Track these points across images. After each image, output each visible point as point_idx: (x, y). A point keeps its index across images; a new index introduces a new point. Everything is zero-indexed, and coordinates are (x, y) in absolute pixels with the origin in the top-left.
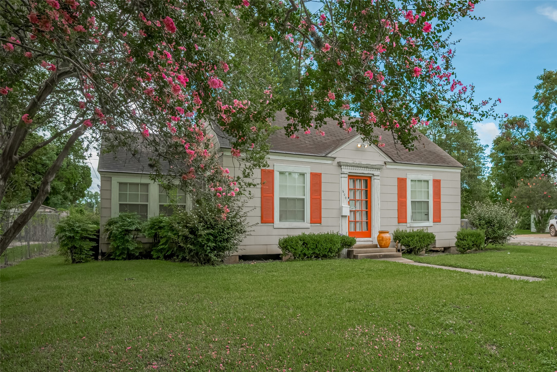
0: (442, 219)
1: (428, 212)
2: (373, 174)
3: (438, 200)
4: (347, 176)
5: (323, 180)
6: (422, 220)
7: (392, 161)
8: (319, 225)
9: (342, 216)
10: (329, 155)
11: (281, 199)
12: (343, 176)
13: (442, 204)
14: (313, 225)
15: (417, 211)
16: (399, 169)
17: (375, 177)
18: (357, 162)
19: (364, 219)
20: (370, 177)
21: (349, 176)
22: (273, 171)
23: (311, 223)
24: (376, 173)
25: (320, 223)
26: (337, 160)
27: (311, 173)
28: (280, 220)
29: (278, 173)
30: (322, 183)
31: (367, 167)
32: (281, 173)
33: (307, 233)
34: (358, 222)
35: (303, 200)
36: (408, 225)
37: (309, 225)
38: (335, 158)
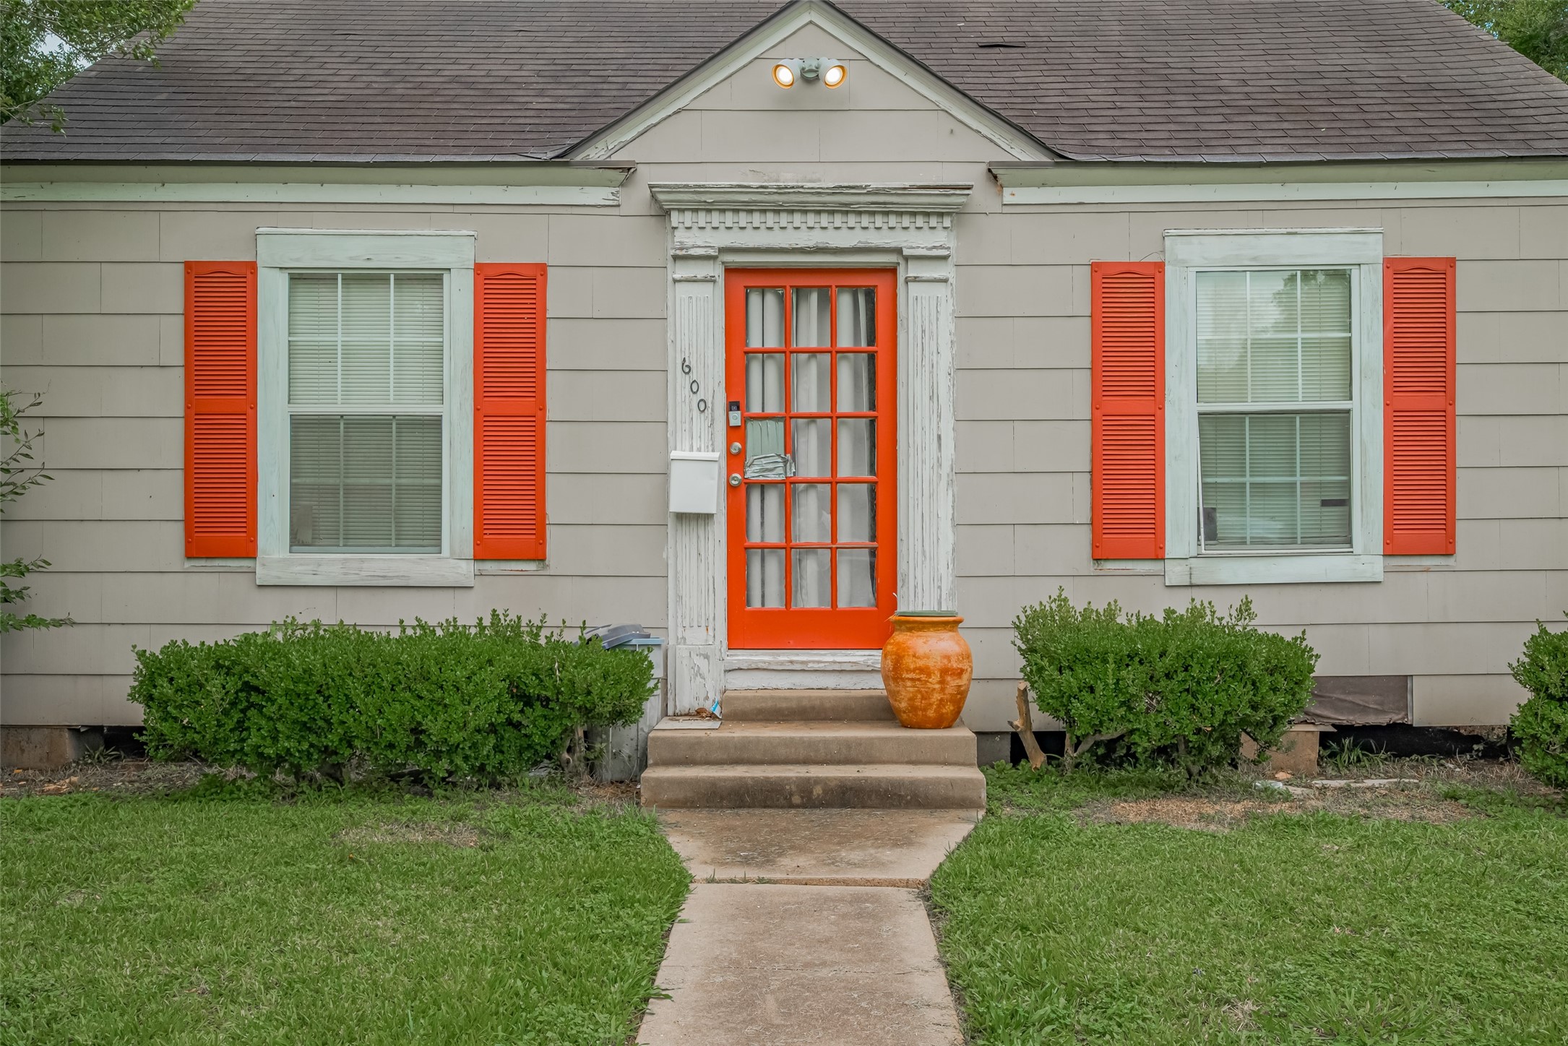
0: (1460, 528)
1: (1347, 486)
2: (899, 251)
3: (1438, 401)
4: (717, 271)
5: (556, 302)
6: (1292, 541)
7: (1042, 158)
8: (531, 567)
9: (681, 517)
10: (595, 152)
11: (299, 424)
12: (683, 271)
13: (1462, 426)
14: (490, 567)
15: (1248, 479)
16: (1102, 209)
17: (914, 270)
18: (789, 177)
19: (853, 528)
20: (892, 271)
21: (730, 271)
22: (252, 267)
23: (477, 558)
24: (917, 239)
25: (540, 558)
26: (646, 176)
27: (479, 269)
28: (296, 540)
29: (283, 279)
30: (551, 326)
31: (846, 210)
32: (299, 278)
33: (436, 612)
34: (810, 549)
35: (433, 424)
36: (1175, 573)
37: (465, 570)
38: (628, 170)
